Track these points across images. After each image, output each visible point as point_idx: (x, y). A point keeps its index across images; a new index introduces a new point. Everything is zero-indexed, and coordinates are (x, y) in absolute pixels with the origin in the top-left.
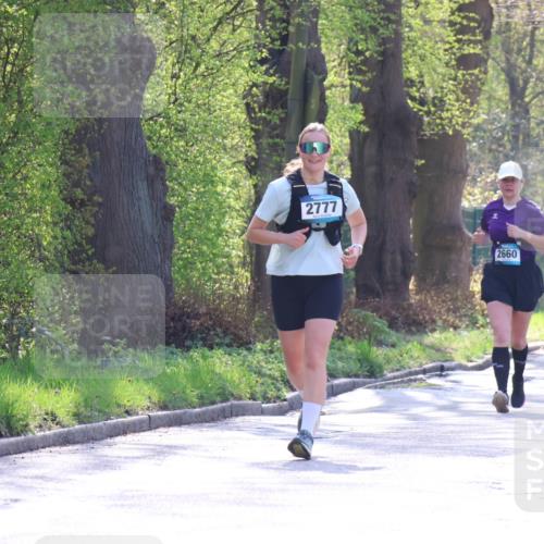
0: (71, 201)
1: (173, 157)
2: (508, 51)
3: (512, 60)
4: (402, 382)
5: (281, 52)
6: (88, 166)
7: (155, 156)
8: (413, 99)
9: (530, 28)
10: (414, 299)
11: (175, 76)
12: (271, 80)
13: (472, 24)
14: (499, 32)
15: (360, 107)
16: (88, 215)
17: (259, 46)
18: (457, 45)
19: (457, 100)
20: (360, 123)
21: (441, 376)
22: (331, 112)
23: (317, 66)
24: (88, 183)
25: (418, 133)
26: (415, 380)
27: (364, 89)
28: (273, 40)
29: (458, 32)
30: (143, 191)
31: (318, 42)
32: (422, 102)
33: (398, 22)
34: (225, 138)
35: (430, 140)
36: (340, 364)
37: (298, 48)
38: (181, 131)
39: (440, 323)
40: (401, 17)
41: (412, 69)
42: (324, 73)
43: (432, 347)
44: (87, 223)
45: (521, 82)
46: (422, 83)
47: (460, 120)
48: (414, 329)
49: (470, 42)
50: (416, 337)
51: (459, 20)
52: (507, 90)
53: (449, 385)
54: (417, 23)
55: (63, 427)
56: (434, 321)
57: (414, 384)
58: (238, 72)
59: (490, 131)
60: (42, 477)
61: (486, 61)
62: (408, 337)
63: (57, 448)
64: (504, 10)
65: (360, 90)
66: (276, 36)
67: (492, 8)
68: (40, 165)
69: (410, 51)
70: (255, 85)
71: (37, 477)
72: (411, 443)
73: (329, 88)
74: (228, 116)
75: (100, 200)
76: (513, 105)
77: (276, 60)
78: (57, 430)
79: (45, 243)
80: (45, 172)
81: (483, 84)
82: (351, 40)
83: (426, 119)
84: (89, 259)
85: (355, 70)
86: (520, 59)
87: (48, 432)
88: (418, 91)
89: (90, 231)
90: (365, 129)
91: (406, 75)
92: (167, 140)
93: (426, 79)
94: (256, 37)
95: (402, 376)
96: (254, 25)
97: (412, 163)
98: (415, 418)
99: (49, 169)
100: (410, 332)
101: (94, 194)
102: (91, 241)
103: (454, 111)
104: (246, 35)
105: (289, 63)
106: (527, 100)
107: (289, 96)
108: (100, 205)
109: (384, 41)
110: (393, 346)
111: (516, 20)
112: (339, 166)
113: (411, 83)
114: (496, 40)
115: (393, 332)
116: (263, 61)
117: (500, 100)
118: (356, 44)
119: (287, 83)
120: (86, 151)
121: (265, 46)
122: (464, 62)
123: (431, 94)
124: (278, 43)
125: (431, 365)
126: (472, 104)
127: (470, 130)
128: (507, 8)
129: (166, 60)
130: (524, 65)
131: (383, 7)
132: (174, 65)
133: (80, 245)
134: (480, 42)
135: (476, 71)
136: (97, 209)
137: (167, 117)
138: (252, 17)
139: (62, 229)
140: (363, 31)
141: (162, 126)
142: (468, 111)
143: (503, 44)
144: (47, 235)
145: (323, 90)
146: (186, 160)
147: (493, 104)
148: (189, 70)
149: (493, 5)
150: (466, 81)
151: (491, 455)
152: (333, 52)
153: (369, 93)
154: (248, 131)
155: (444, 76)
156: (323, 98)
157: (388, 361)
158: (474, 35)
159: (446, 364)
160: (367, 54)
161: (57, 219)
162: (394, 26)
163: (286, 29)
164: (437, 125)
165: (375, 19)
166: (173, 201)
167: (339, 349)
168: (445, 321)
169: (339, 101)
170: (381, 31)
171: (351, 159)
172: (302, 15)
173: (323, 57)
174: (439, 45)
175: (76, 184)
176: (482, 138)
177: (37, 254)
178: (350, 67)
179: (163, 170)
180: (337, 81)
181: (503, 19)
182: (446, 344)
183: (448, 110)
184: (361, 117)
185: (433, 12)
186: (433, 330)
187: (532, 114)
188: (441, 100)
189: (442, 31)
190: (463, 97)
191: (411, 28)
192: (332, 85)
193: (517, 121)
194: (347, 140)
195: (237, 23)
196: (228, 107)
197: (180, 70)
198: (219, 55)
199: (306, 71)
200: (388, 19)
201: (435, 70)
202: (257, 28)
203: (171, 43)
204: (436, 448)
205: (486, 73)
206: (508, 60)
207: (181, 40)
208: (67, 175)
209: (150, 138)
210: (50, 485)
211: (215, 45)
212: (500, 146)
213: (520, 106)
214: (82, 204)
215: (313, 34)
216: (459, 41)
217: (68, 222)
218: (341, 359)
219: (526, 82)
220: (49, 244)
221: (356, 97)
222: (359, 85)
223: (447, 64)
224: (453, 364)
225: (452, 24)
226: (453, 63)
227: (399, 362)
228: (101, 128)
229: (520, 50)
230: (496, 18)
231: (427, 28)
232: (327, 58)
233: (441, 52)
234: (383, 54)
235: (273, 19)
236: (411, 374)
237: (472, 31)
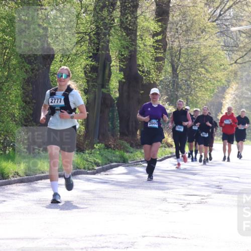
0: (25, 102)
2: (172, 56)
4: (134, 165)
5: (96, 54)
6: (31, 90)
8: (140, 71)
9: (179, 49)
10: (139, 137)
11: (61, 61)
12: (93, 63)
13: (160, 47)
14: (169, 50)
15: (122, 73)
16: (30, 107)
17: (89, 52)
18: (155, 54)
19: (155, 72)
20: (123, 78)
22: (113, 74)
23: (108, 59)
24: (31, 96)
25: (141, 82)
26: (139, 164)
27: (124, 67)
28: (94, 50)
29: (155, 49)
31: (109, 51)
32: (143, 72)
33: (136, 45)
35: (145, 85)
36: (114, 158)
37: (102, 53)
40: (136, 43)
41: (140, 61)
42: (111, 62)
44: (30, 109)
45: (176, 66)
46: (143, 66)
47: (155, 78)
48: (139, 147)
49: (159, 52)
50: (139, 150)
51: (156, 45)
52: (171, 69)
54: (142, 46)
55: (21, 177)
58: (82, 60)
59: (165, 82)
60: (13, 194)
61: (164, 59)
62: (137, 150)
64: (171, 43)
68: (15, 89)
69: (139, 55)
70: (87, 65)
71: (12, 193)
72: (136, 185)
73: (112, 66)
74: (78, 75)
76: (173, 74)
77: (95, 57)
78: (18, 178)
79: (16, 115)
80: (17, 92)
81: (163, 67)
82: (120, 51)
83: (144, 78)
84: (31, 121)
85: (121, 61)
86: (176, 59)
87: (15, 179)
88: (142, 68)
89: (31, 112)
90: (124, 80)
91: (138, 63)
93: (145, 64)
94: (88, 49)
95: (134, 163)
96: (88, 45)
97: (139, 92)
98: (138, 177)
99: (18, 91)
100: (137, 148)
101: (33, 100)
102: (32, 115)
103: (153, 75)
104: (85, 48)
105: (99, 58)
106: (178, 72)
107: (99, 69)
108: (35, 103)
110: (132, 153)
111: (175, 46)
112: (115, 92)
113: (139, 65)
114: (168, 52)
115: (131, 148)
116: (90, 57)
117: (169, 72)
118: (122, 52)
119: (98, 64)
120: (31, 85)
121: (91, 52)
122: (157, 59)
123: (146, 69)
124: (95, 51)
126: (159, 73)
127: (159, 82)
128: (172, 42)
129: (58, 56)
130: (177, 61)
131: (131, 40)
132: (60, 57)
133: (28, 116)
134: (163, 53)
135: (161, 62)
138: (87, 42)
139: (22, 111)
140: (124, 48)
142: (159, 75)
143: (170, 54)
144: (17, 113)
145: (110, 67)
147: (167, 73)
148: (65, 59)
149: (167, 41)
150: (158, 66)
152: (114, 54)
153: (125, 68)
154: (85, 80)
155: (150, 63)
156: (110, 70)
157: (130, 157)
158: (161, 50)
160: (125, 55)
161: (20, 107)
162: (134, 47)
163: (98, 46)
164: (148, 80)
165: (128, 44)
167: (114, 153)
169: (116, 71)
170: (130, 48)
171: (119, 90)
172: (104, 42)
173: (110, 56)
174: (149, 53)
175: (27, 96)
176: (163, 84)
177: (13, 119)
178: (119, 60)
180: (115, 64)
181: (170, 45)
183: (151, 75)
184: (122, 76)
185: (147, 43)
187: (179, 77)
188: (149, 72)
189: (150, 49)
190: (156, 71)
191: (140, 48)
193: (174, 79)
194: (118, 84)
195: (82, 44)
196: (78, 72)
197: (63, 59)
198: (76, 55)
199: (105, 61)
200: (132, 44)
201: (147, 62)
202: (89, 46)
205: (164, 63)
206: (172, 59)
208: (24, 93)
209: (52, 82)
210: (16, 196)
211: (74, 51)
212: (168, 87)
213: (175, 74)
214: (29, 103)
215: (107, 49)
216: (155, 52)
217: (24, 109)
218: (114, 156)
219: (178, 66)
220: (18, 116)
221: (121, 70)
222: (122, 66)
223: (151, 60)
225: (153, 46)
226: (154, 59)
227: (133, 158)
228: (36, 78)
229: (176, 56)
230: (168, 45)
231: (145, 47)
232: (112, 57)
233: (150, 56)
234: (130, 56)
235: (94, 43)
236: (137, 162)
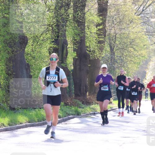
0: (8, 74)
1: (32, 64)
2: (110, 40)
3: (111, 42)
4: (85, 116)
5: (57, 40)
6: (12, 66)
7: (28, 64)
8: (88, 51)
9: (115, 34)
10: (88, 97)
11: (32, 45)
12: (55, 46)
13: (101, 33)
14: (108, 35)
15: (76, 52)
17: (52, 38)
18: (98, 38)
19: (98, 51)
20: (76, 56)
21: (94, 115)
22: (69, 54)
23: (65, 43)
24: (12, 70)
25: (89, 59)
26: (88, 116)
27: (77, 48)
28: (55, 37)
29: (98, 35)
30: (25, 71)
31: (66, 37)
32: (90, 51)
33: (84, 33)
34: (44, 59)
35: (92, 60)
36: (71, 112)
37: (61, 39)
38: (34, 58)
39: (94, 103)
40: (85, 31)
41: (88, 44)
42: (67, 45)
43: (92, 108)
45: (113, 47)
46: (90, 47)
47: (99, 56)
50: (89, 106)
51: (98, 32)
52: (110, 49)
53: (96, 117)
54: (89, 33)
55: (6, 127)
56: (93, 102)
57: (88, 117)
58: (47, 44)
59: (106, 58)
61: (105, 42)
62: (87, 106)
63: (4, 132)
64: (109, 30)
65: (75, 48)
66: (56, 36)
67: (106, 30)
69: (87, 40)
70: (51, 47)
72: (87, 131)
73: (68, 48)
74: (45, 54)
75: (15, 74)
76: (111, 52)
77: (56, 41)
78: (4, 128)
80: (2, 67)
81: (104, 47)
82: (73, 37)
83: (91, 55)
85: (74, 44)
86: (113, 42)
87: (2, 128)
88: (89, 49)
90: (77, 57)
91: (86, 45)
92: (31, 60)
93: (91, 46)
94: (51, 36)
95: (85, 115)
96: (51, 33)
97: (88, 66)
98: (88, 125)
99: (3, 67)
100: (87, 105)
101: (13, 72)
103: (97, 53)
104: (49, 35)
105: (59, 42)
106: (114, 51)
107: (59, 50)
108: (15, 75)
109: (81, 37)
110: (83, 108)
111: (112, 32)
112: (71, 66)
113: (87, 47)
114: (107, 37)
115: (83, 105)
116: (53, 42)
117: (108, 51)
118: (75, 38)
119: (59, 47)
120: (12, 62)
121: (53, 38)
122: (100, 42)
123: (92, 49)
124: (56, 37)
125: (92, 113)
126: (101, 52)
127: (101, 58)
128: (110, 30)
129: (30, 41)
130: (113, 43)
131: (81, 29)
132: (32, 42)
134: (103, 38)
135: (102, 44)
136: (14, 76)
137: (31, 55)
138: (50, 31)
139: (6, 80)
140: (76, 35)
141: (29, 57)
142: (101, 54)
143: (109, 38)
144: (2, 82)
145: (67, 49)
146: (35, 65)
147: (106, 52)
148: (36, 44)
149: (106, 29)
150: (100, 47)
151: (106, 134)
152: (69, 39)
155: (95, 45)
156: (67, 50)
157: (82, 112)
158: (102, 36)
159: (95, 112)
160: (77, 40)
161: (4, 78)
164: (93, 57)
165: (79, 32)
166: (32, 74)
167: (71, 109)
168: (95, 102)
169: (71, 51)
170: (80, 35)
171: (73, 64)
172: (62, 31)
173: (67, 41)
174: (94, 38)
175: (9, 70)
176: (104, 60)
178: (73, 43)
179: (30, 67)
181: (109, 32)
182: (95, 108)
183: (96, 53)
185: (93, 31)
186: (92, 104)
187: (115, 54)
188: (94, 51)
189: (95, 35)
190: (99, 50)
191: (87, 34)
192: (69, 47)
193: (112, 56)
194: (72, 60)
195: (47, 33)
196: (45, 52)
197: (34, 44)
198: (43, 40)
199: (63, 44)
200: (82, 32)
201: (93, 44)
203: (31, 37)
204: (93, 132)
205: (105, 45)
206: (110, 42)
207: (34, 37)
208: (7, 68)
209: (26, 59)
211: (42, 38)
212: (108, 62)
213: (112, 52)
214: (11, 75)
215: (65, 36)
216: (98, 37)
218: (71, 111)
219: (114, 47)
220: (3, 84)
221: (74, 50)
222: (75, 47)
223: (96, 43)
224: (97, 112)
225: (97, 33)
226: (97, 42)
227: (84, 112)
228: (15, 57)
229: (113, 40)
230: (107, 32)
231: (91, 34)
232: (68, 41)
233: (94, 40)
234: (81, 40)
235: (55, 32)
236: (87, 115)
237: (101, 35)
